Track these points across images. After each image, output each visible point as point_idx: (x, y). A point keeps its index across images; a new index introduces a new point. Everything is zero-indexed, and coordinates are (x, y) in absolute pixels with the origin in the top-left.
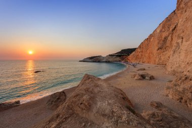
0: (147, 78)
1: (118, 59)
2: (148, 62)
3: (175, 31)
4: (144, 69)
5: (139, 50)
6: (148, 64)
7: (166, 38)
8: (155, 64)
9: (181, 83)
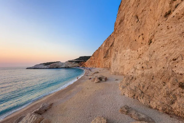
0: (103, 80)
1: (77, 64)
2: (99, 67)
3: (112, 47)
4: (98, 72)
5: (93, 58)
6: (99, 68)
7: (108, 51)
8: (102, 67)
9: (130, 82)
